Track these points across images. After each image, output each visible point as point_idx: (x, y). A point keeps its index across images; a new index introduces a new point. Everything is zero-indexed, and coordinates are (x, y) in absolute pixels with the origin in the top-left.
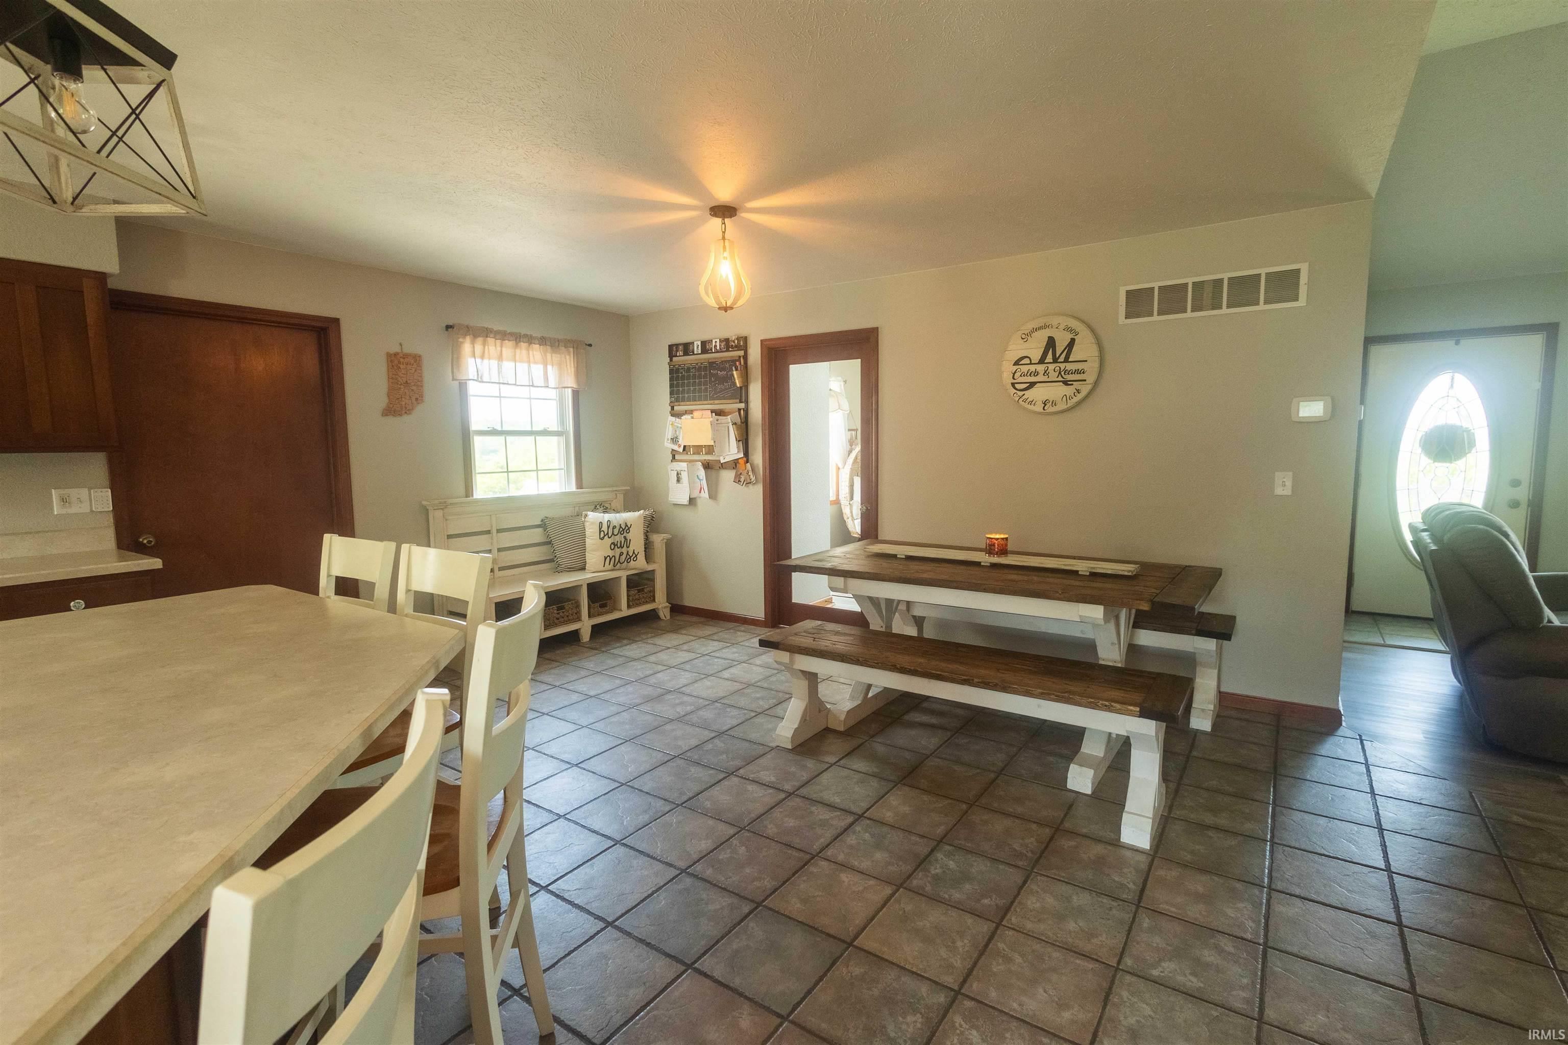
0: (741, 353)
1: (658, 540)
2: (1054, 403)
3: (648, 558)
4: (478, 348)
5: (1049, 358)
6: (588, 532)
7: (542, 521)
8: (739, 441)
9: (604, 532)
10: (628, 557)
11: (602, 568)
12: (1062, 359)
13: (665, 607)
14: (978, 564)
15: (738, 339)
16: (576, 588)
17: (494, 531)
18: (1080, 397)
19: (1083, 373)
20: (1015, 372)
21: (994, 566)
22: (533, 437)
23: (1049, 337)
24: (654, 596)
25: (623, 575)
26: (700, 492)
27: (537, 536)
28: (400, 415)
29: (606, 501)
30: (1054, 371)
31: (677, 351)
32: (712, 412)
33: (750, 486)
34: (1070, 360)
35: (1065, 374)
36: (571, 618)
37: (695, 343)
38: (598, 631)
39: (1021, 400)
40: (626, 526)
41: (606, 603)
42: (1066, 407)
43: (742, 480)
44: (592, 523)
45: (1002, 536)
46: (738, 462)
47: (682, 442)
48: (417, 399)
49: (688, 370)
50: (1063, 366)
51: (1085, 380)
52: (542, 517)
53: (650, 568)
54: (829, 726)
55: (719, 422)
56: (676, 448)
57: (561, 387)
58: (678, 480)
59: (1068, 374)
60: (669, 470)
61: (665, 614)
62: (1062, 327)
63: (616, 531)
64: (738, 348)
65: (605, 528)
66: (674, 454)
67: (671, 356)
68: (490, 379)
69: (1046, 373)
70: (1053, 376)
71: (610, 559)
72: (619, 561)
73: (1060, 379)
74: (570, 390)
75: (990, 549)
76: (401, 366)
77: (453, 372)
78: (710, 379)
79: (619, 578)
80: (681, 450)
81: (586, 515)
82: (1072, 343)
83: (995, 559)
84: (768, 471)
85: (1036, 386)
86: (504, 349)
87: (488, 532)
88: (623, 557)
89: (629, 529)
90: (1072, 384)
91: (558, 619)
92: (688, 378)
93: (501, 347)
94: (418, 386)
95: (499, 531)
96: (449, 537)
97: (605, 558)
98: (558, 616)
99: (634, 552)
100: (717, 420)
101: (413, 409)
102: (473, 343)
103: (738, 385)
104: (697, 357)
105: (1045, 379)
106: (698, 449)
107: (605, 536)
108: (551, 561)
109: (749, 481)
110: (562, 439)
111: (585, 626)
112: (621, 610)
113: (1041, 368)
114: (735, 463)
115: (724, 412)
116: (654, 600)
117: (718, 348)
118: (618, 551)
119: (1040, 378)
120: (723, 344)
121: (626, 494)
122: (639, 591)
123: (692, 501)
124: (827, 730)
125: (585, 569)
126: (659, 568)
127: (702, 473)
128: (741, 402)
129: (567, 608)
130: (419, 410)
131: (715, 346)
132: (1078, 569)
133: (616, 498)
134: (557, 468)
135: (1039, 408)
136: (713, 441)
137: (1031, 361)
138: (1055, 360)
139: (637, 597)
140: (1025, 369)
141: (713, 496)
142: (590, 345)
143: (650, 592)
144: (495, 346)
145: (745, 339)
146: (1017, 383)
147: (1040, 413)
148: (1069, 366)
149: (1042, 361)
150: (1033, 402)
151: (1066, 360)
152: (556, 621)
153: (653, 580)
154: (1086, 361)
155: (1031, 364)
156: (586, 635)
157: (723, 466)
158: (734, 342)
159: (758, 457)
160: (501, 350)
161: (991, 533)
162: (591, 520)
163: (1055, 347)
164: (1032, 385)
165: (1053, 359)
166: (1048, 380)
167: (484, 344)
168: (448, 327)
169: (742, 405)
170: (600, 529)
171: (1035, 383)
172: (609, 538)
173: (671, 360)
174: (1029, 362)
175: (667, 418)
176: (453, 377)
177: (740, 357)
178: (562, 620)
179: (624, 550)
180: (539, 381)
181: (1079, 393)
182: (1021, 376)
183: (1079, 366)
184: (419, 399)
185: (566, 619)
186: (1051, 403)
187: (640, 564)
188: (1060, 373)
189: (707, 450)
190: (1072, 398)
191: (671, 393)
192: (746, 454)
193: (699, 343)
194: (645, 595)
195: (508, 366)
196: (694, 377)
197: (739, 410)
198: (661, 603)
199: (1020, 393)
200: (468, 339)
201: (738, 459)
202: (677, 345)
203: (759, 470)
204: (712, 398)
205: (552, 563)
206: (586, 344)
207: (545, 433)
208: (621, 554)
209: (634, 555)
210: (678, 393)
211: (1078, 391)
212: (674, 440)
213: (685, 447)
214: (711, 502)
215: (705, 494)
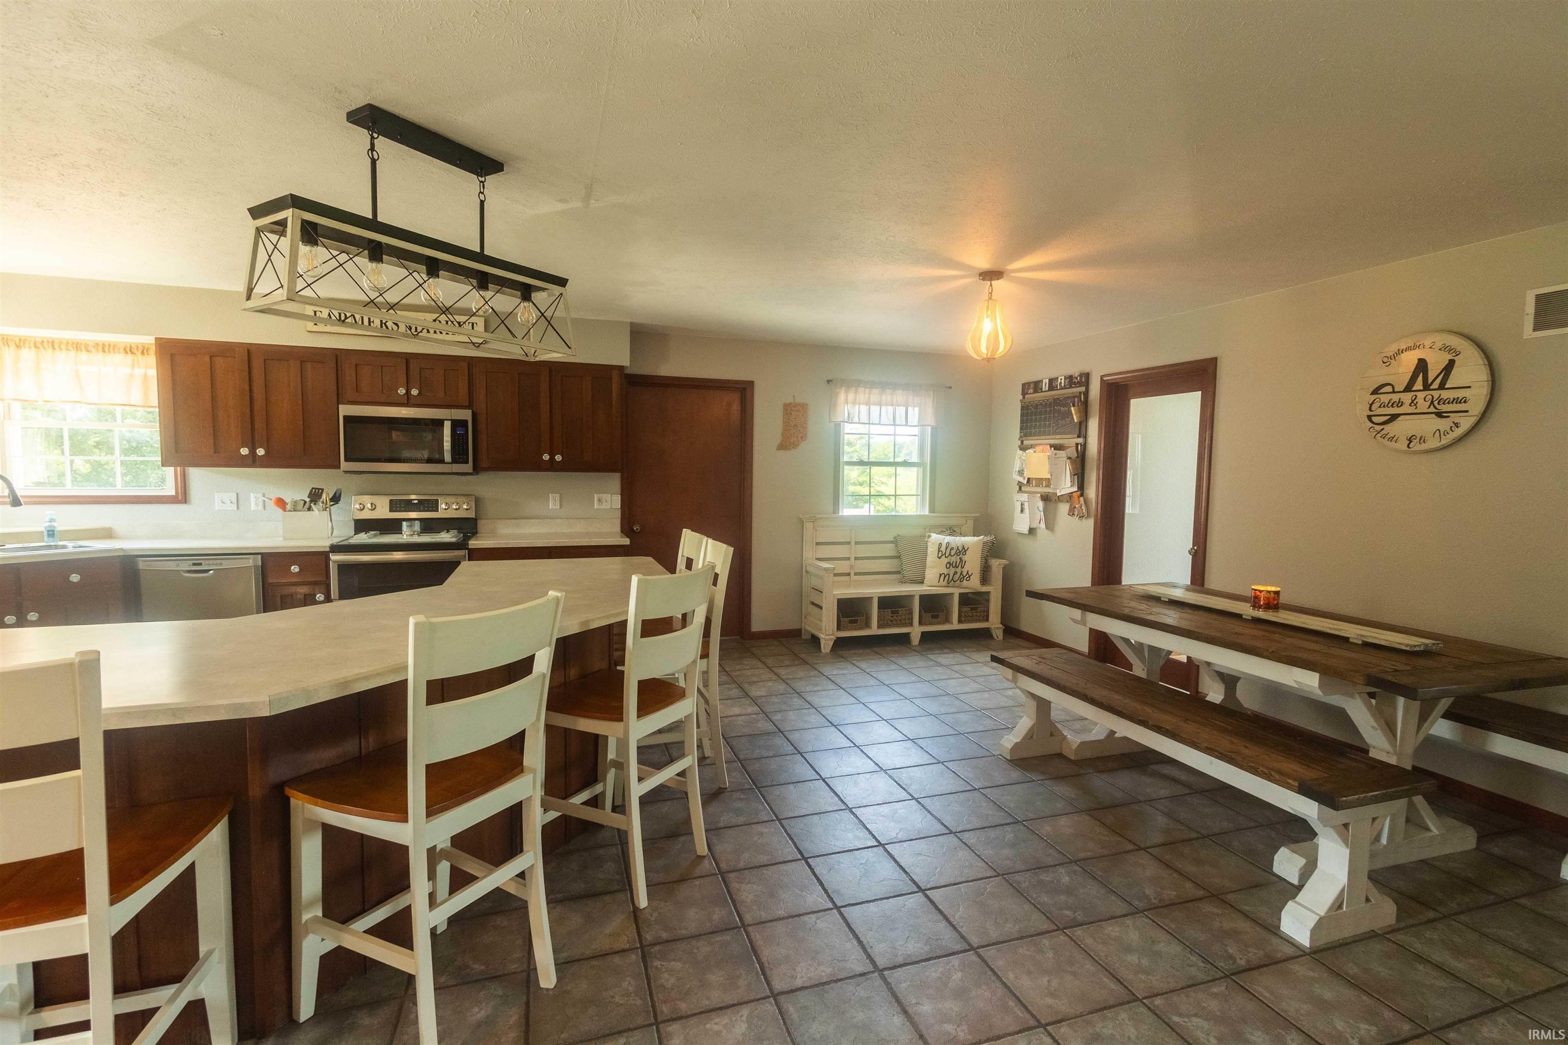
0: (1083, 389)
1: (997, 565)
2: (1422, 440)
3: (985, 580)
4: (851, 396)
5: (1419, 385)
6: (930, 550)
7: (894, 538)
8: (1075, 475)
9: (941, 553)
10: (962, 576)
11: (938, 584)
12: (1436, 385)
13: (997, 628)
14: (1238, 616)
15: (1081, 375)
16: (910, 597)
17: (853, 543)
18: (1458, 432)
19: (1465, 402)
20: (1373, 403)
21: (1257, 621)
22: (894, 468)
23: (1419, 360)
24: (988, 616)
25: (956, 592)
26: (1040, 523)
27: (889, 550)
28: (789, 449)
29: (956, 526)
30: (1425, 400)
31: (1029, 389)
32: (1051, 447)
33: (1084, 519)
34: (1446, 387)
35: (1438, 404)
36: (903, 621)
37: (1044, 381)
38: (926, 637)
39: (1379, 435)
40: (963, 548)
41: (939, 615)
42: (1439, 444)
43: (1076, 513)
44: (933, 544)
45: (1273, 589)
46: (1072, 496)
47: (1027, 474)
48: (802, 437)
49: (1036, 406)
50: (1436, 394)
51: (1467, 411)
52: (895, 535)
53: (984, 589)
54: (1063, 753)
55: (1057, 456)
56: (1021, 480)
57: (921, 425)
58: (1022, 511)
59: (1444, 403)
60: (1015, 500)
61: (998, 634)
62: (1439, 345)
63: (953, 552)
64: (1080, 384)
65: (943, 549)
66: (1020, 485)
67: (1024, 394)
68: (859, 420)
69: (1413, 402)
70: (1423, 406)
71: (945, 577)
72: (953, 579)
73: (1432, 409)
74: (930, 427)
75: (1255, 601)
76: (793, 413)
77: (829, 416)
78: (1054, 415)
79: (952, 594)
80: (1025, 482)
81: (930, 536)
82: (1451, 364)
83: (1261, 614)
84: (1099, 506)
85: (1399, 419)
86: (872, 396)
87: (849, 543)
88: (957, 577)
89: (965, 551)
90: (1448, 417)
91: (892, 621)
92: (1036, 414)
93: (870, 394)
94: (804, 427)
95: (856, 543)
96: (817, 544)
97: (941, 575)
98: (891, 618)
99: (968, 573)
100: (1056, 455)
101: (798, 445)
102: (847, 392)
103: (1076, 421)
104: (1045, 394)
105: (1412, 410)
106: (1039, 481)
107: (942, 555)
108: (898, 573)
109: (1082, 515)
110: (921, 470)
111: (916, 631)
112: (952, 623)
113: (1407, 397)
114: (1070, 495)
115: (1063, 446)
116: (987, 620)
117: (1063, 385)
118: (952, 570)
119: (1406, 409)
120: (1067, 381)
121: (976, 520)
122: (972, 609)
123: (1032, 531)
124: (1060, 756)
125: (923, 583)
126: (995, 591)
127: (1041, 504)
128: (1079, 436)
129: (900, 613)
130: (803, 446)
131: (1061, 383)
132: (1349, 636)
133: (966, 523)
134: (915, 494)
135: (1402, 445)
136: (1050, 475)
137: (1393, 388)
138: (1426, 387)
139: (970, 614)
140: (1385, 398)
141: (1050, 526)
142: (950, 388)
143: (984, 612)
144: (865, 394)
145: (1087, 376)
146: (1375, 416)
147: (1405, 452)
148: (1445, 394)
149: (1408, 388)
150: (1395, 439)
151: (1442, 387)
152: (889, 622)
153: (988, 601)
154: (1469, 387)
155: (1394, 392)
156: (915, 639)
157: (1060, 499)
158: (1077, 378)
159: (1092, 491)
160: (869, 397)
161: (1259, 584)
162: (933, 541)
163: (1427, 371)
164: (1394, 417)
165: (1424, 386)
166: (1416, 411)
167: (856, 392)
168: (829, 381)
169: (1081, 440)
170: (939, 549)
171: (1398, 415)
172: (946, 557)
173: (1024, 398)
174: (1391, 390)
175: (1016, 452)
176: (830, 419)
177: (1080, 393)
178: (895, 622)
179: (959, 570)
180: (900, 419)
181: (1457, 427)
182: (1380, 407)
183: (1460, 394)
184: (803, 437)
185: (899, 622)
186: (1418, 440)
187: (974, 584)
188: (1432, 403)
189: (1047, 483)
190: (1448, 434)
191: (1021, 429)
192: (1081, 487)
193: (1047, 381)
194: (978, 614)
195: (875, 409)
196: (1041, 413)
197: (1077, 444)
198: (994, 622)
199: (1378, 428)
200: (843, 389)
201: (1072, 493)
202: (1029, 384)
203: (1092, 504)
204: (1055, 433)
205: (898, 574)
206: (946, 387)
207: (905, 464)
208: (956, 573)
209: (968, 576)
210: (1026, 428)
211: (1457, 425)
212: (1021, 473)
213: (1029, 479)
214: (1047, 532)
215: (1043, 525)
